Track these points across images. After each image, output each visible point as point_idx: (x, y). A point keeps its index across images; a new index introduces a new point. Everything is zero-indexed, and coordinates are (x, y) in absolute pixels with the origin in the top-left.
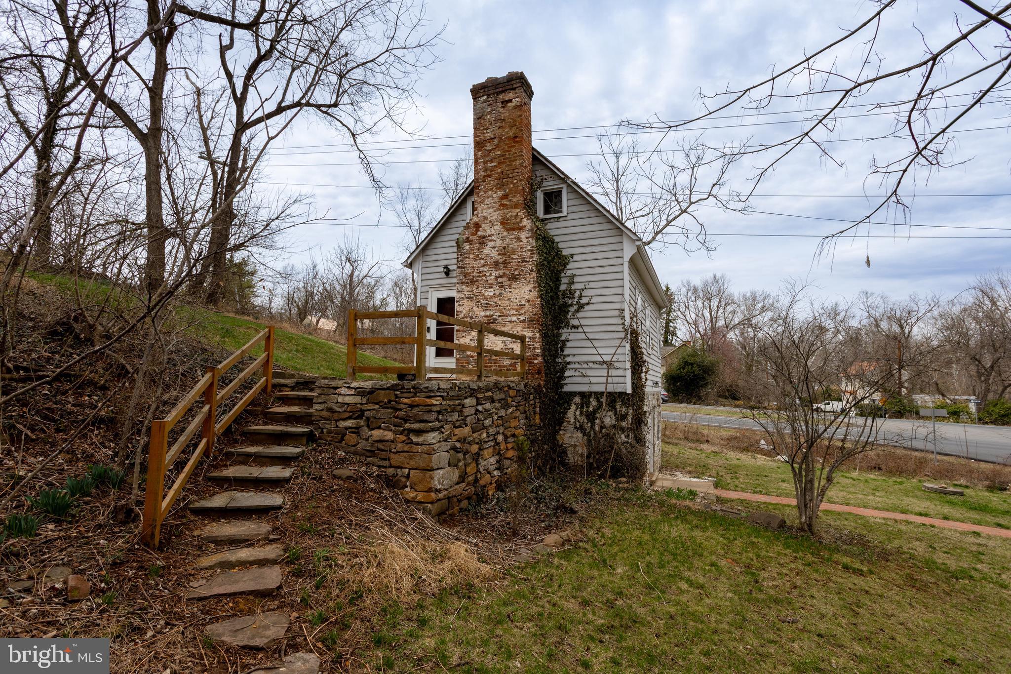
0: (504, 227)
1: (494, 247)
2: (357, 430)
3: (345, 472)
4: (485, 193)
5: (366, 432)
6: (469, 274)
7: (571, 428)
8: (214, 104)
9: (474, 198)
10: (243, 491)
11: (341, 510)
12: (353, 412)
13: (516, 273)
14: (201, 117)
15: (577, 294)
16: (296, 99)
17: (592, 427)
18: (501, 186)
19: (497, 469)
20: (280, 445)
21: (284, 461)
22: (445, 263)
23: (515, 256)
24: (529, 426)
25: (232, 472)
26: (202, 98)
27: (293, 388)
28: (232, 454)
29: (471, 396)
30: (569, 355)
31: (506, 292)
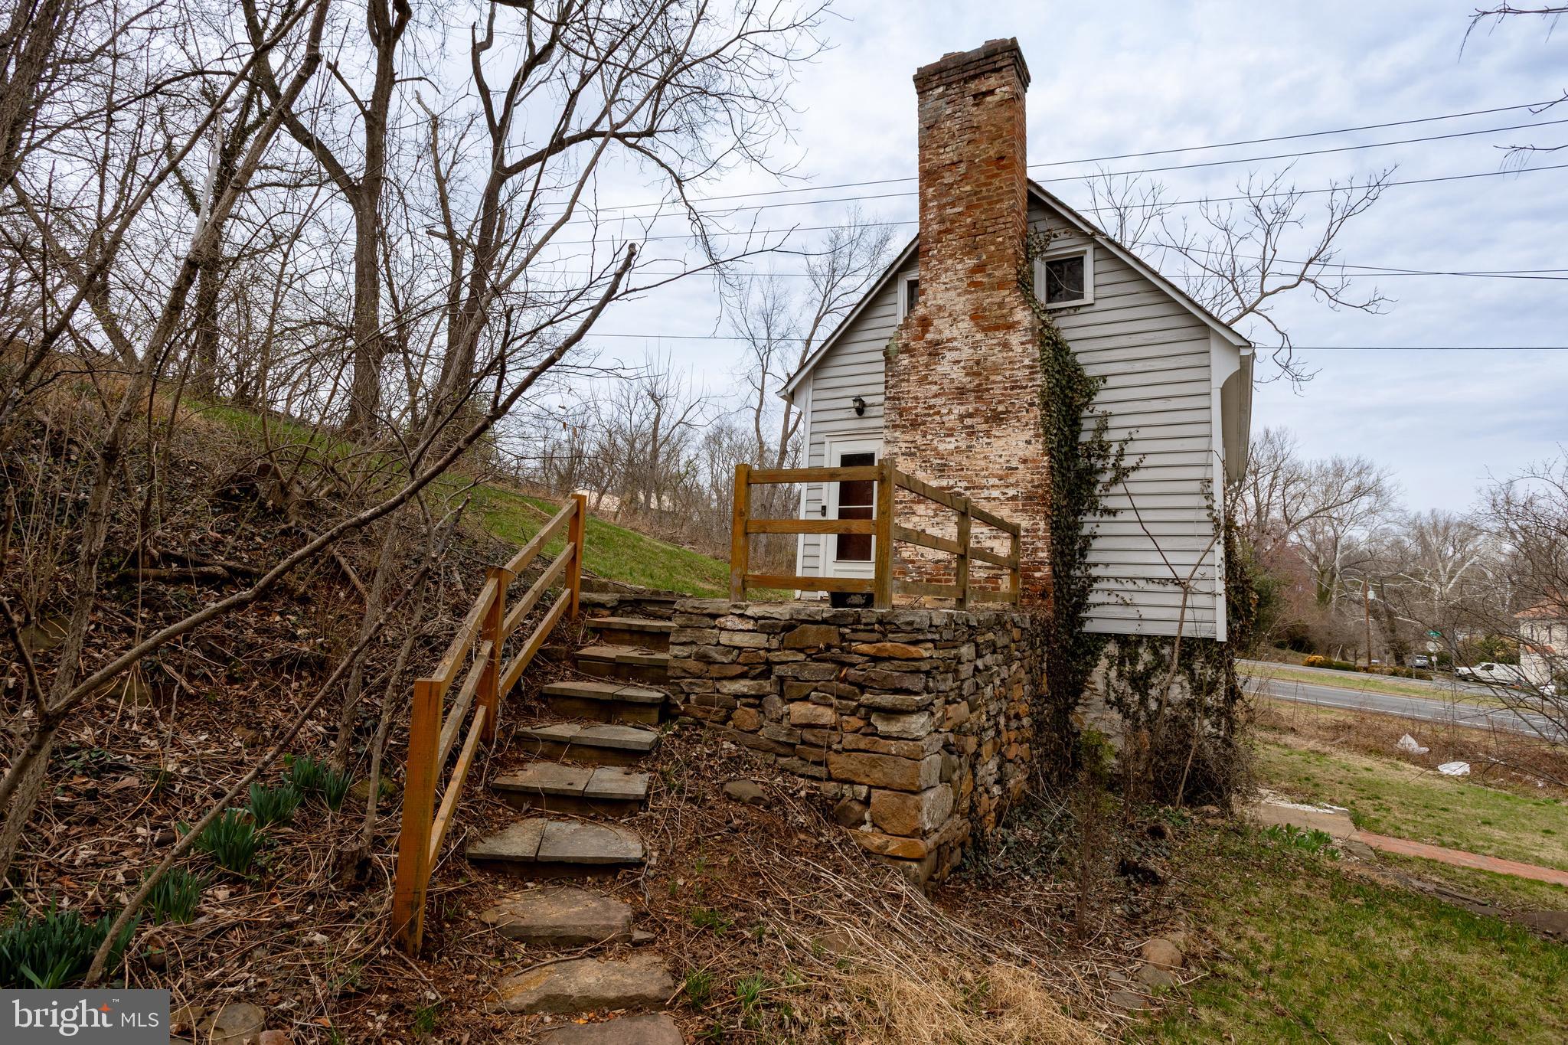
0: (977, 325)
1: (959, 362)
2: (758, 701)
3: (747, 787)
4: (941, 262)
5: (776, 705)
6: (908, 410)
7: (1098, 702)
8: (457, 140)
9: (913, 275)
10: (558, 818)
11: (758, 874)
12: (751, 665)
13: (1001, 408)
14: (437, 162)
15: (1114, 449)
16: (585, 127)
17: (1143, 702)
18: (972, 249)
19: (997, 782)
20: (608, 722)
21: (627, 757)
22: (856, 392)
23: (999, 378)
24: (1037, 696)
25: (535, 775)
26: (440, 133)
27: (614, 611)
28: (534, 739)
29: (968, 641)
30: (1096, 565)
31: (980, 444)
